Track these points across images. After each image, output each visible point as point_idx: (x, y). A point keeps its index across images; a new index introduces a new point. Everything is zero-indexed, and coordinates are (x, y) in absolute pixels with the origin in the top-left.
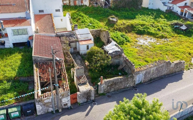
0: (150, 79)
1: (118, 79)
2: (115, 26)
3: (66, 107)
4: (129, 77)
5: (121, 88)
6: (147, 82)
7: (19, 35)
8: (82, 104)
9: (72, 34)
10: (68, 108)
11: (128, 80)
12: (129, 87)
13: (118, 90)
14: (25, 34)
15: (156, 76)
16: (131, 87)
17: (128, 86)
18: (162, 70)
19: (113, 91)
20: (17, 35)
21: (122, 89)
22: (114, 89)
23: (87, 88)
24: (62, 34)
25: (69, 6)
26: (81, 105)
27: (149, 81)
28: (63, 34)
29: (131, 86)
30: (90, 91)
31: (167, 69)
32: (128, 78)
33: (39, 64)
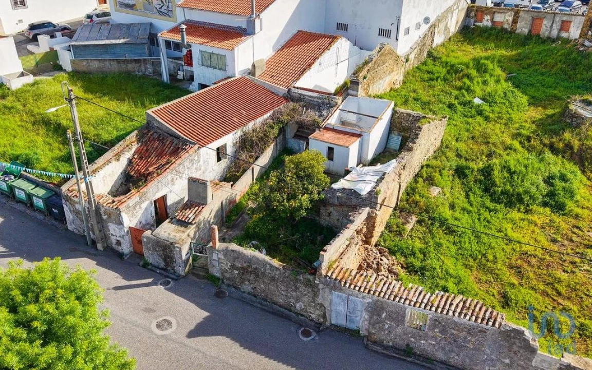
0: (401, 343)
1: (264, 263)
2: (567, 135)
3: (119, 249)
4: (301, 278)
5: (275, 299)
6: (386, 348)
7: (211, 66)
8: (153, 268)
9: (327, 104)
10: (120, 255)
11: (297, 289)
12: (302, 315)
13: (265, 300)
14: (221, 69)
15: (440, 355)
16: (312, 320)
17: (298, 305)
18: (478, 348)
19: (249, 293)
20: (207, 66)
21: (280, 306)
22: (253, 289)
23: (175, 234)
24: (301, 94)
25: (511, 33)
26: (150, 267)
27: (395, 349)
28: (304, 95)
29: (313, 316)
30: (172, 243)
31: (507, 361)
32: (297, 280)
33: (152, 135)
